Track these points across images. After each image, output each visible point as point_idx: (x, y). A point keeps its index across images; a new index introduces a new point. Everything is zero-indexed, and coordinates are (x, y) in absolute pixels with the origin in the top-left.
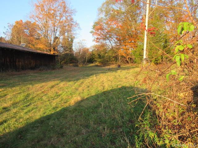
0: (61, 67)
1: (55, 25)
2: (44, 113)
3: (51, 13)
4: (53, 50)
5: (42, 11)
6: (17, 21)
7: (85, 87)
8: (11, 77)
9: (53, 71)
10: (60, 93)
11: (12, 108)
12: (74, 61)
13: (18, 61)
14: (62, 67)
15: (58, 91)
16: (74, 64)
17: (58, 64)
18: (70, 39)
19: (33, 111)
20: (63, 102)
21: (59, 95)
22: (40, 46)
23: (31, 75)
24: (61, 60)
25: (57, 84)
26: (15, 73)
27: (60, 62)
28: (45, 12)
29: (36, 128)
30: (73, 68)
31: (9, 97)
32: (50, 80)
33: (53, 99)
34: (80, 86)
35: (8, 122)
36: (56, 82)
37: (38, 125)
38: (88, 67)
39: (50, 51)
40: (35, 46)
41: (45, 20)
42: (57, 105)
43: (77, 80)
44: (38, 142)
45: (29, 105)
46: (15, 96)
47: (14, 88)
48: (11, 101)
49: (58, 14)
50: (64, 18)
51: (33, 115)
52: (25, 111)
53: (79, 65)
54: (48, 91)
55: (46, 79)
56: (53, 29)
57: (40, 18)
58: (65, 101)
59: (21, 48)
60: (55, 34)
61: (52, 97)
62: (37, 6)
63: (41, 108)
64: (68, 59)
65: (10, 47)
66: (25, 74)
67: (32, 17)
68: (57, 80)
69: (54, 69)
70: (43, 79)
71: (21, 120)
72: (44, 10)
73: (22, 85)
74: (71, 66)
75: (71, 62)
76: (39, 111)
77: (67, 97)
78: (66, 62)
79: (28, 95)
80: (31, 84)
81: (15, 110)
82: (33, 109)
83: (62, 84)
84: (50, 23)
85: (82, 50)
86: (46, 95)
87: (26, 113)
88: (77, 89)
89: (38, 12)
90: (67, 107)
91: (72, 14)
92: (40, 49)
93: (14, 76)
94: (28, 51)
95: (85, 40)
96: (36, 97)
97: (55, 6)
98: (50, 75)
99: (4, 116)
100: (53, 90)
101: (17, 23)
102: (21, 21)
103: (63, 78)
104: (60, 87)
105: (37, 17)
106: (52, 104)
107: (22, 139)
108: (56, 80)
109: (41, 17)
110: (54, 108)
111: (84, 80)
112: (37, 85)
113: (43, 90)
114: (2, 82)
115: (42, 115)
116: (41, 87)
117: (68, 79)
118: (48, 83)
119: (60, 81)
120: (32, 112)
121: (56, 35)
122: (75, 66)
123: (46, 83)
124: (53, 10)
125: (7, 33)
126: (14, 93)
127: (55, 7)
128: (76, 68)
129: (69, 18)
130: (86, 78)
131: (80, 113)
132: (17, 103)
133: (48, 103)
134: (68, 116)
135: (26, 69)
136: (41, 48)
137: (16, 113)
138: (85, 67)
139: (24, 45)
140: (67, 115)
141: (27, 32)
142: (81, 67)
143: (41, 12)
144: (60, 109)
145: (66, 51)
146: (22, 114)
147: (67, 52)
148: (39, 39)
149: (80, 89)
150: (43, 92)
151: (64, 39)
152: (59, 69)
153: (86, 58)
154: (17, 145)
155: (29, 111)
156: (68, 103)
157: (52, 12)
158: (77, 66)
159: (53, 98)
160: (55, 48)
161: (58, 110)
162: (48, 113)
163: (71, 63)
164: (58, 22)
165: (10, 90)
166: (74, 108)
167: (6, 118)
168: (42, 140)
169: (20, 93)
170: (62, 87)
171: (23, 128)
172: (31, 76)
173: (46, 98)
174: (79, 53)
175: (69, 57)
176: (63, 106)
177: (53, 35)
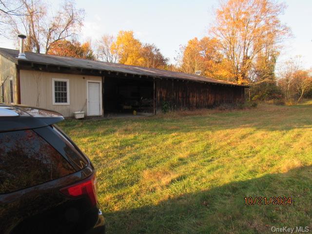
0: (253, 106)
1: (247, 36)
2: (236, 177)
3: (241, 19)
4: (241, 78)
5: (226, 18)
6: (191, 41)
7: (305, 143)
8: (183, 118)
9: (241, 112)
10: (258, 148)
11: (189, 161)
12: (276, 95)
13: (192, 96)
14: (255, 106)
15: (253, 145)
16: (276, 101)
17: (248, 100)
18: (270, 58)
19: (219, 170)
20: (264, 164)
21: (257, 152)
22: (221, 74)
23: (209, 117)
24: (252, 94)
25: (251, 134)
26: (187, 112)
27: (251, 98)
28: (232, 19)
29: (226, 197)
30: (275, 107)
31: (184, 144)
32: (238, 126)
33: (248, 157)
34: (294, 140)
35: (188, 179)
36: (248, 130)
37: (229, 192)
38: (306, 106)
39: (237, 79)
40: (215, 74)
41: (231, 32)
42: (256, 168)
43: (288, 129)
44: (233, 219)
45: (211, 160)
46: (191, 145)
47: (189, 134)
48: (187, 151)
49: (252, 17)
50: (262, 23)
51: (219, 175)
52: (207, 168)
53: (287, 103)
54: (237, 142)
55: (231, 125)
56: (242, 44)
57: (223, 30)
58: (269, 163)
59: (195, 78)
60: (246, 51)
61: (245, 154)
62: (220, 13)
63: (229, 168)
64: (266, 91)
65: (184, 78)
66: (200, 114)
67: (213, 30)
68: (250, 126)
69: (241, 108)
70: (227, 123)
71: (204, 180)
72: (230, 16)
73: (198, 130)
74: (270, 104)
75: (270, 96)
76: (228, 172)
77: (271, 157)
78: (262, 96)
79: (208, 146)
80: (210, 129)
81: (193, 164)
82: (217, 167)
83: (259, 134)
84: (239, 35)
85: (292, 76)
86: (234, 148)
87: (209, 171)
88: (289, 146)
89: (221, 21)
90: (274, 174)
91: (278, 13)
92: (220, 77)
93: (187, 117)
94: (205, 82)
95: (300, 57)
96: (219, 149)
97: (247, 6)
98: (236, 117)
99: (182, 170)
100: (244, 142)
101: (191, 42)
102: (196, 39)
103: (260, 124)
104: (257, 139)
105: (220, 30)
106: (246, 164)
107: (209, 208)
108: (247, 126)
109: (225, 27)
110: (251, 172)
111: (301, 129)
112: (219, 132)
113: (229, 141)
114: (174, 123)
115: (233, 180)
116: (226, 136)
117: (270, 126)
118: (235, 130)
119: (254, 128)
120: (217, 171)
121: (247, 53)
122: (278, 104)
123: (233, 130)
124: (245, 13)
125: (178, 59)
126: (190, 141)
127: (247, 8)
128: (280, 107)
129: (271, 22)
130: (305, 126)
131: (302, 190)
132: (195, 155)
133: (239, 162)
134: (279, 190)
135: (201, 108)
136: (222, 76)
137: (195, 169)
138: (299, 106)
139: (199, 73)
140: (276, 189)
141: (203, 53)
142: (290, 106)
143: (226, 21)
144: (261, 175)
145: (264, 78)
146: (204, 171)
147: (266, 80)
148: (219, 62)
149: (296, 146)
150: (229, 144)
151: (260, 58)
152: (249, 108)
153: (301, 89)
154: (202, 214)
155: (213, 169)
156: (276, 167)
157: (243, 16)
158: (282, 104)
159: (246, 156)
160: (244, 74)
161: (258, 176)
162: (242, 177)
163: (270, 99)
164: (251, 31)
165: (185, 135)
166: (289, 179)
167: (184, 172)
168: (238, 217)
169: (197, 141)
170: (261, 139)
171: (208, 191)
172: (208, 119)
173: (234, 153)
174: (287, 80)
175: (267, 89)
176: (266, 170)
177: (242, 53)
